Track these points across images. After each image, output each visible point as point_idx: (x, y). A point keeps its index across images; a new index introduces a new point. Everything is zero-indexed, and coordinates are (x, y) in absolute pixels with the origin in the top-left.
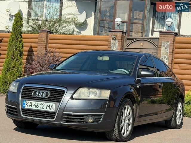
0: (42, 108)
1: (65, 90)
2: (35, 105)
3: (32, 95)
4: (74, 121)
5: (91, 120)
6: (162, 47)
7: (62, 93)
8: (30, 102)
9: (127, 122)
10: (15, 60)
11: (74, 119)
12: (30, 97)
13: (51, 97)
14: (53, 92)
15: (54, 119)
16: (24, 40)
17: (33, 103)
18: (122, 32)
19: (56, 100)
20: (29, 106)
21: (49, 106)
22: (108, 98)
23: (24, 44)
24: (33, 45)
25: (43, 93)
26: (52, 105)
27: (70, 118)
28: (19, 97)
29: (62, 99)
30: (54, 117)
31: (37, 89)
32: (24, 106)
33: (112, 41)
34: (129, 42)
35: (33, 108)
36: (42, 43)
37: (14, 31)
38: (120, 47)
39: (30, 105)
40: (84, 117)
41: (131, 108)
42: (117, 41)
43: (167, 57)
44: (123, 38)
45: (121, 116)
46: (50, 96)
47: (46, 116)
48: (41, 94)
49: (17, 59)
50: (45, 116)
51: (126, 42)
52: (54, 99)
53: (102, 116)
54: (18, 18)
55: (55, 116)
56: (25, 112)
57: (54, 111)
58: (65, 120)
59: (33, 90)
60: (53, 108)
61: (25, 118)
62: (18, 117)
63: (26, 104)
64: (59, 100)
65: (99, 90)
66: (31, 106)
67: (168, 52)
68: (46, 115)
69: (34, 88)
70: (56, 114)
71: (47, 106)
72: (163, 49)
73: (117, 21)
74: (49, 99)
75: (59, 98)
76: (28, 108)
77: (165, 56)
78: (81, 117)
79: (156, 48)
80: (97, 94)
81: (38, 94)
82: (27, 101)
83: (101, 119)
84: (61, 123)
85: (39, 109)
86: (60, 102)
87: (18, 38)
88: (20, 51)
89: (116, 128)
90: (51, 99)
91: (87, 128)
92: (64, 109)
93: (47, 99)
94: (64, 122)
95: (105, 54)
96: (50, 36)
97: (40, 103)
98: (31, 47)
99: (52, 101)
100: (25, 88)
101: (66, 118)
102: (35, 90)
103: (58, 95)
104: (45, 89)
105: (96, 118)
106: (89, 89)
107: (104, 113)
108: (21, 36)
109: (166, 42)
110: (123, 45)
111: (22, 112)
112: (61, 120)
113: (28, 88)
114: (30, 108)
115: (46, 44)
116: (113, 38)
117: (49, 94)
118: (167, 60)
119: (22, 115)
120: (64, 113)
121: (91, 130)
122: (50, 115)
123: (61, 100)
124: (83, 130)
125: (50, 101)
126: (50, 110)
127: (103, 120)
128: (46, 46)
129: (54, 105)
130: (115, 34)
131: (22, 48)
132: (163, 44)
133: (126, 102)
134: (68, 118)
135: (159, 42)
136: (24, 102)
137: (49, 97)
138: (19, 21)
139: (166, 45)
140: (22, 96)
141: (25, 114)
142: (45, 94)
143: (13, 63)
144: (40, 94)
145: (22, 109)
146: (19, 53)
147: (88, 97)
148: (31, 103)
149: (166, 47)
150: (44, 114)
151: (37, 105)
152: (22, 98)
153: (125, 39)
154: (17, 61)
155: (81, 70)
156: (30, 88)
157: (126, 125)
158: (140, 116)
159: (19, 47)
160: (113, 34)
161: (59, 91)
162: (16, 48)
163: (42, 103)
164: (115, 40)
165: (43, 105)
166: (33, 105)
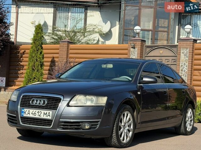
0: (39, 116)
1: (62, 98)
2: (33, 113)
3: (30, 104)
4: (71, 128)
5: (87, 127)
6: (181, 54)
7: (59, 100)
8: (28, 110)
9: (127, 128)
10: (36, 70)
11: (71, 126)
12: (29, 105)
13: (48, 105)
14: (50, 100)
15: (51, 127)
16: (44, 51)
17: (31, 111)
18: (141, 40)
19: (53, 107)
21: (46, 113)
22: (104, 105)
23: (45, 55)
24: (55, 55)
25: (40, 101)
26: (49, 113)
27: (67, 125)
28: (18, 106)
29: (58, 106)
30: (51, 125)
31: (35, 97)
32: (22, 114)
33: (132, 49)
34: (148, 50)
35: (31, 116)
36: (63, 53)
37: (34, 42)
38: (139, 55)
39: (28, 113)
40: (80, 124)
41: (131, 114)
42: (136, 49)
43: (186, 64)
44: (142, 46)
45: (120, 123)
46: (47, 103)
47: (44, 124)
48: (39, 102)
49: (37, 70)
50: (42, 124)
51: (146, 50)
52: (51, 106)
53: (99, 123)
54: (38, 30)
55: (52, 123)
56: (24, 120)
57: (50, 118)
58: (62, 127)
59: (31, 99)
60: (50, 116)
61: (23, 126)
62: (17, 125)
63: (25, 113)
64: (55, 108)
65: (95, 97)
66: (29, 114)
67: (188, 59)
68: (44, 122)
69: (33, 97)
70: (52, 121)
71: (44, 113)
72: (182, 56)
73: (136, 30)
74: (46, 107)
75: (56, 106)
76: (27, 116)
77: (184, 63)
78: (78, 124)
79: (176, 55)
80: (93, 100)
81: (35, 102)
82: (26, 110)
83: (98, 126)
84: (58, 130)
85: (37, 116)
86: (57, 109)
87: (39, 49)
88: (41, 62)
89: (114, 135)
90: (48, 107)
91: (84, 134)
92: (61, 116)
93: (44, 106)
94: (61, 129)
95: (110, 62)
96: (71, 46)
97: (37, 111)
98: (54, 58)
99: (49, 109)
100: (24, 97)
101: (63, 125)
102: (33, 99)
103: (55, 102)
104: (43, 97)
105: (92, 125)
106: (85, 96)
107: (101, 120)
108: (42, 47)
109: (185, 49)
110: (142, 52)
111: (21, 120)
112: (58, 127)
113: (27, 97)
114: (28, 116)
115: (67, 54)
116: (132, 46)
117: (46, 102)
118: (186, 67)
119: (21, 123)
120: (60, 120)
121: (89, 137)
122: (47, 122)
123: (57, 108)
124: (81, 137)
125: (47, 109)
126: (47, 118)
127: (100, 127)
128: (67, 56)
129: (51, 112)
130: (134, 43)
131: (43, 59)
132: (182, 51)
133: (125, 108)
134: (65, 125)
135: (178, 49)
136: (23, 110)
137: (46, 105)
138: (39, 33)
139: (185, 52)
140: (21, 105)
141: (24, 122)
142: (42, 102)
143: (34, 74)
144: (37, 102)
145: (21, 118)
146: (40, 64)
147: (85, 104)
149: (185, 53)
150: (42, 122)
151: (35, 113)
152: (21, 106)
153: (144, 47)
154: (38, 72)
155: (88, 78)
156: (28, 97)
157: (125, 131)
158: (142, 123)
159: (40, 58)
160: (133, 42)
161: (56, 99)
162: (36, 59)
163: (40, 111)
164: (134, 48)
165: (41, 113)
166: (31, 113)
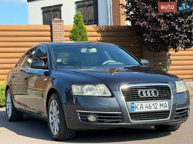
0: (156, 108)
2: (147, 106)
15: (169, 118)
17: (145, 104)
20: (139, 109)
21: (163, 104)
26: (165, 103)
35: (146, 110)
39: (141, 108)
55: (169, 114)
56: (134, 116)
57: (168, 109)
60: (166, 106)
63: (136, 107)
66: (143, 108)
71: (160, 105)
81: (145, 93)
82: (137, 104)
85: (153, 109)
86: (171, 99)
93: (157, 97)
97: (152, 103)
102: (141, 90)
114: (142, 110)
117: (158, 92)
119: (131, 120)
126: (164, 109)
129: (167, 102)
136: (132, 105)
137: (159, 95)
142: (153, 92)
144: (148, 94)
148: (141, 104)
151: (149, 106)
163: (155, 103)
165: (156, 104)
166: (144, 107)
